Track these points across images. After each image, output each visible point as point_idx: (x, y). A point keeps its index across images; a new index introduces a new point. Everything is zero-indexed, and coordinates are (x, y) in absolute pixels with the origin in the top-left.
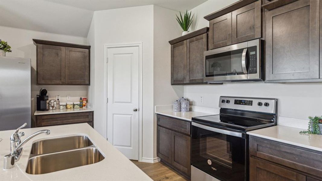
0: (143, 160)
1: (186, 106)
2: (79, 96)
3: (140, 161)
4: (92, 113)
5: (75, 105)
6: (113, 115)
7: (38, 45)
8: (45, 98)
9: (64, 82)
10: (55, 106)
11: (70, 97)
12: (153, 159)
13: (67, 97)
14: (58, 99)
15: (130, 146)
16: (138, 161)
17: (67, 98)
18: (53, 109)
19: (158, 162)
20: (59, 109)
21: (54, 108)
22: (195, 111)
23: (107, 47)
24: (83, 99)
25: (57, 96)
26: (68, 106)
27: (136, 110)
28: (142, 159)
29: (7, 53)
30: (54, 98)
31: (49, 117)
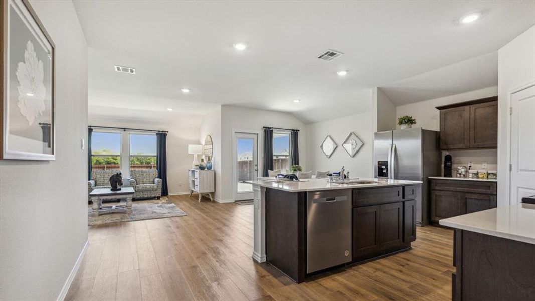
4: (495, 184)
5: (490, 174)
7: (442, 110)
8: (448, 164)
10: (464, 173)
13: (482, 164)
14: (470, 166)
20: (468, 176)
23: (511, 92)
25: (469, 163)
26: (479, 174)
29: (412, 125)
30: (466, 165)
31: (442, 181)
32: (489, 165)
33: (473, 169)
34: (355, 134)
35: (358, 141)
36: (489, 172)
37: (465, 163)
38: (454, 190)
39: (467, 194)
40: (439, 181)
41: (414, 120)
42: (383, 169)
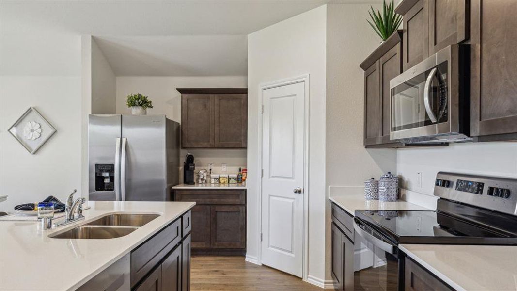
0: (309, 279)
1: (386, 189)
2: (238, 166)
3: (305, 280)
4: (244, 192)
5: (230, 178)
6: (269, 198)
7: (184, 95)
8: (191, 167)
9: (213, 145)
10: (205, 179)
11: (227, 166)
12: (324, 281)
13: (221, 166)
14: (210, 170)
15: (291, 252)
16: (302, 279)
17: (223, 167)
18: (202, 183)
19: (333, 288)
20: (210, 183)
21: (204, 182)
22: (408, 201)
23: (262, 88)
24: (243, 170)
25: (209, 165)
26: (221, 179)
27: (300, 192)
28: (308, 277)
29: (148, 109)
30: (206, 168)
31: (188, 192)
32: (228, 168)
33: (214, 174)
34: (36, 110)
35: (44, 124)
36: (230, 177)
37: (206, 166)
38: (203, 203)
39: (217, 207)
40: (185, 193)
41: (151, 102)
42: (103, 178)
